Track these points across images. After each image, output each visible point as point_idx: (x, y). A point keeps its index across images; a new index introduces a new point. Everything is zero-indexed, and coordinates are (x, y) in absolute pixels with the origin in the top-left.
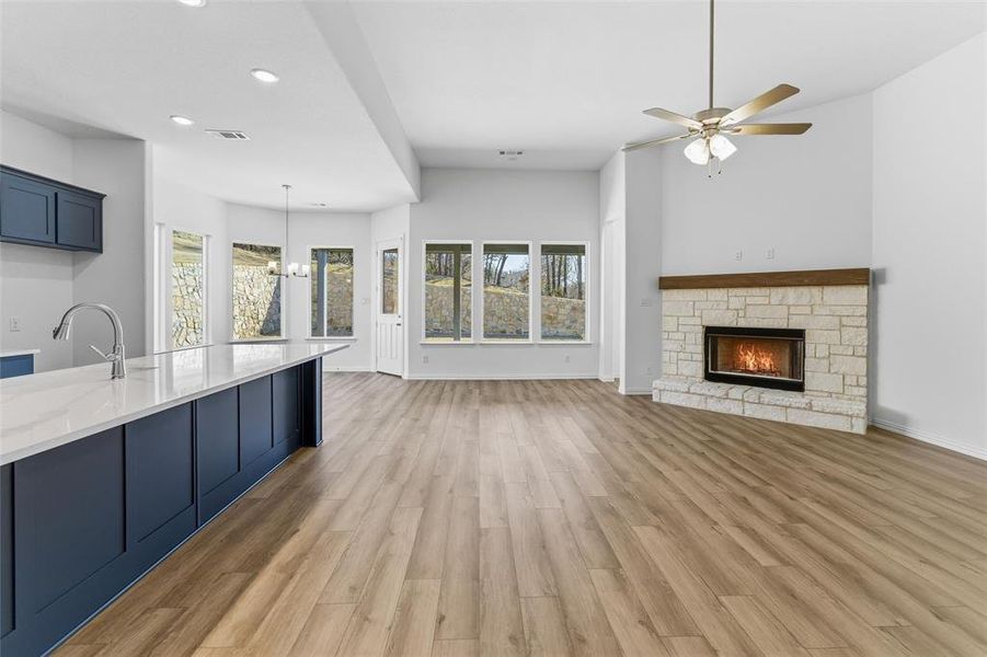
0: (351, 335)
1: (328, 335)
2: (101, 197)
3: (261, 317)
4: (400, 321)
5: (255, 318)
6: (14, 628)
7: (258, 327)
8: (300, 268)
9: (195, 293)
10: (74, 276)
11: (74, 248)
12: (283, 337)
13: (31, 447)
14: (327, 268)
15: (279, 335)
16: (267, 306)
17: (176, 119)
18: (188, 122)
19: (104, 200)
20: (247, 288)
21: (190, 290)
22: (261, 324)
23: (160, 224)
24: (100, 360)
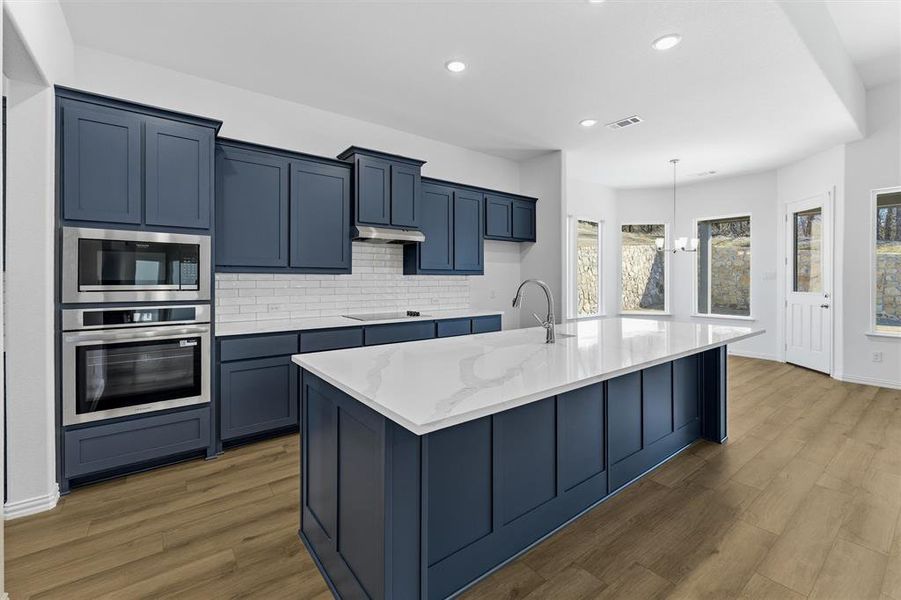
0: (748, 314)
1: (713, 311)
2: (534, 201)
3: (640, 292)
4: (826, 301)
5: (635, 292)
6: (492, 531)
7: (638, 300)
8: (689, 242)
9: (589, 271)
10: (521, 261)
11: (520, 240)
12: (667, 311)
13: (503, 403)
14: (711, 241)
15: (663, 308)
16: (646, 281)
17: (584, 123)
18: (592, 123)
19: (537, 203)
20: (629, 266)
21: (586, 268)
22: (641, 297)
23: (570, 216)
24: (538, 325)
